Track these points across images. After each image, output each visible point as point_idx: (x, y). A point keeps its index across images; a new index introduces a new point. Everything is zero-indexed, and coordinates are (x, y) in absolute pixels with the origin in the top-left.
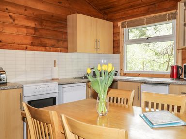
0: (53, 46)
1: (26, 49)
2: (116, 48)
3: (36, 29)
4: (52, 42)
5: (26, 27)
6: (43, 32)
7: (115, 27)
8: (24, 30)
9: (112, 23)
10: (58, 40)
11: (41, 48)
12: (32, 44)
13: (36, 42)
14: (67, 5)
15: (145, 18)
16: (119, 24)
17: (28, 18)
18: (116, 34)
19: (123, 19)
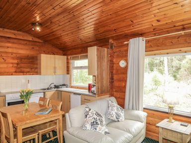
0: (28, 72)
1: (12, 74)
2: (68, 71)
3: (18, 64)
4: (28, 70)
5: (12, 63)
6: (22, 65)
7: (67, 59)
8: (11, 65)
9: (66, 57)
10: (32, 69)
11: (21, 73)
12: (16, 72)
13: (18, 70)
14: (37, 49)
15: (79, 55)
16: (69, 57)
17: (13, 58)
18: (68, 63)
19: (71, 54)
